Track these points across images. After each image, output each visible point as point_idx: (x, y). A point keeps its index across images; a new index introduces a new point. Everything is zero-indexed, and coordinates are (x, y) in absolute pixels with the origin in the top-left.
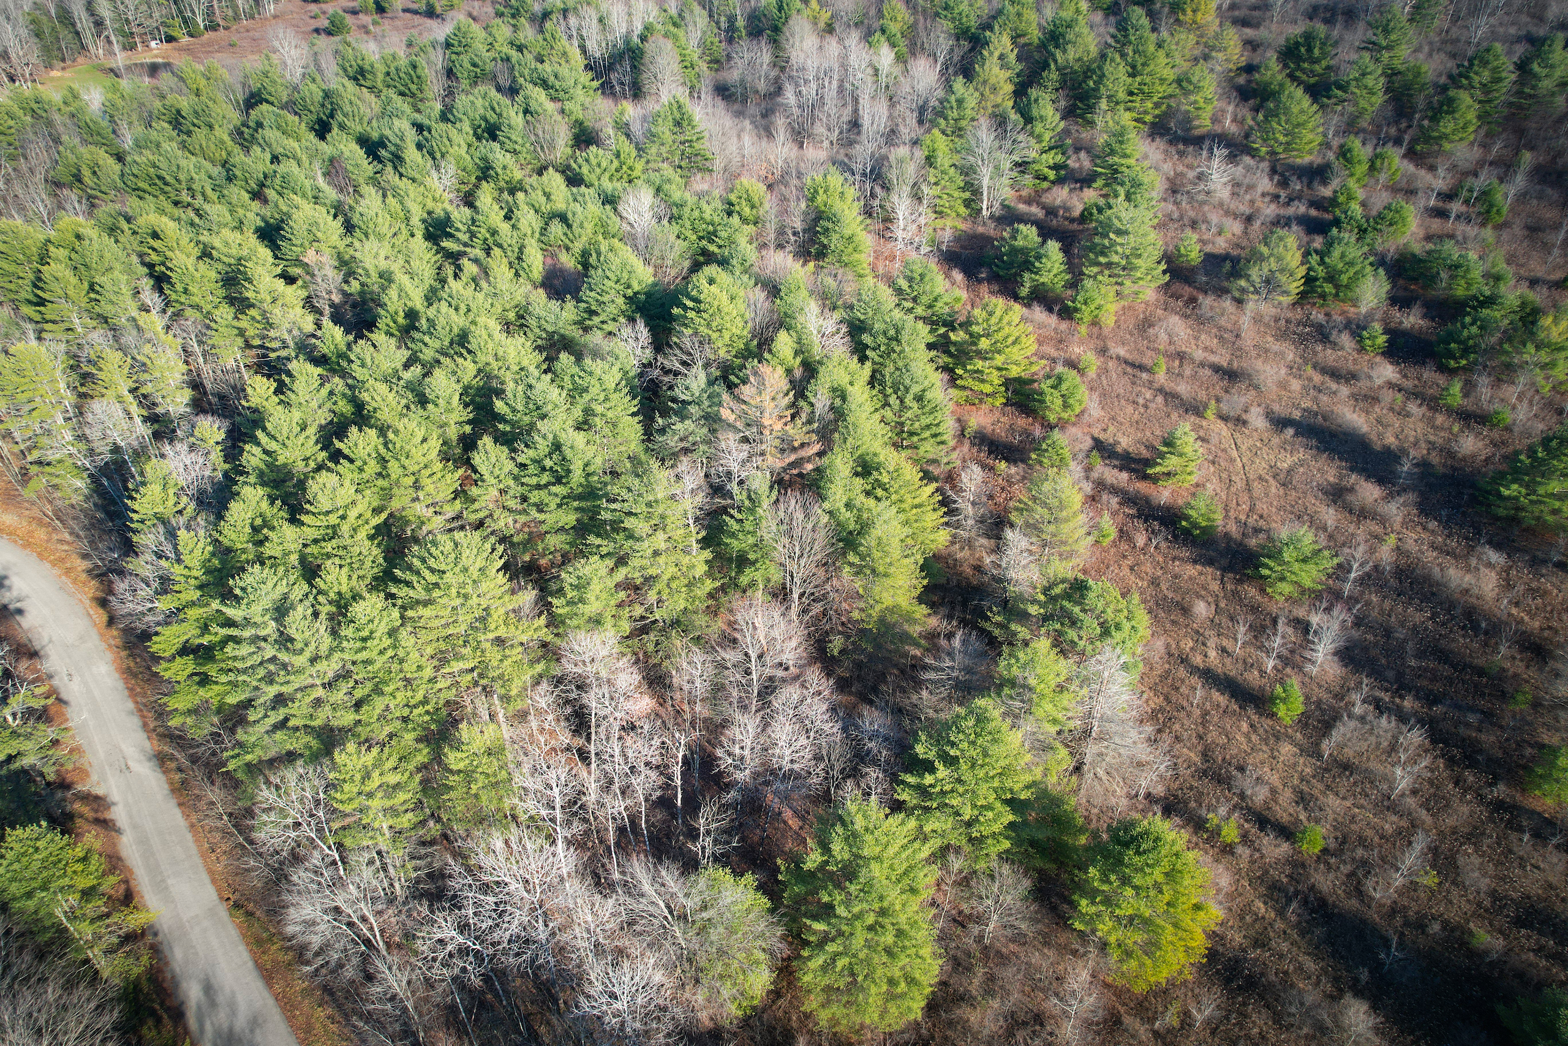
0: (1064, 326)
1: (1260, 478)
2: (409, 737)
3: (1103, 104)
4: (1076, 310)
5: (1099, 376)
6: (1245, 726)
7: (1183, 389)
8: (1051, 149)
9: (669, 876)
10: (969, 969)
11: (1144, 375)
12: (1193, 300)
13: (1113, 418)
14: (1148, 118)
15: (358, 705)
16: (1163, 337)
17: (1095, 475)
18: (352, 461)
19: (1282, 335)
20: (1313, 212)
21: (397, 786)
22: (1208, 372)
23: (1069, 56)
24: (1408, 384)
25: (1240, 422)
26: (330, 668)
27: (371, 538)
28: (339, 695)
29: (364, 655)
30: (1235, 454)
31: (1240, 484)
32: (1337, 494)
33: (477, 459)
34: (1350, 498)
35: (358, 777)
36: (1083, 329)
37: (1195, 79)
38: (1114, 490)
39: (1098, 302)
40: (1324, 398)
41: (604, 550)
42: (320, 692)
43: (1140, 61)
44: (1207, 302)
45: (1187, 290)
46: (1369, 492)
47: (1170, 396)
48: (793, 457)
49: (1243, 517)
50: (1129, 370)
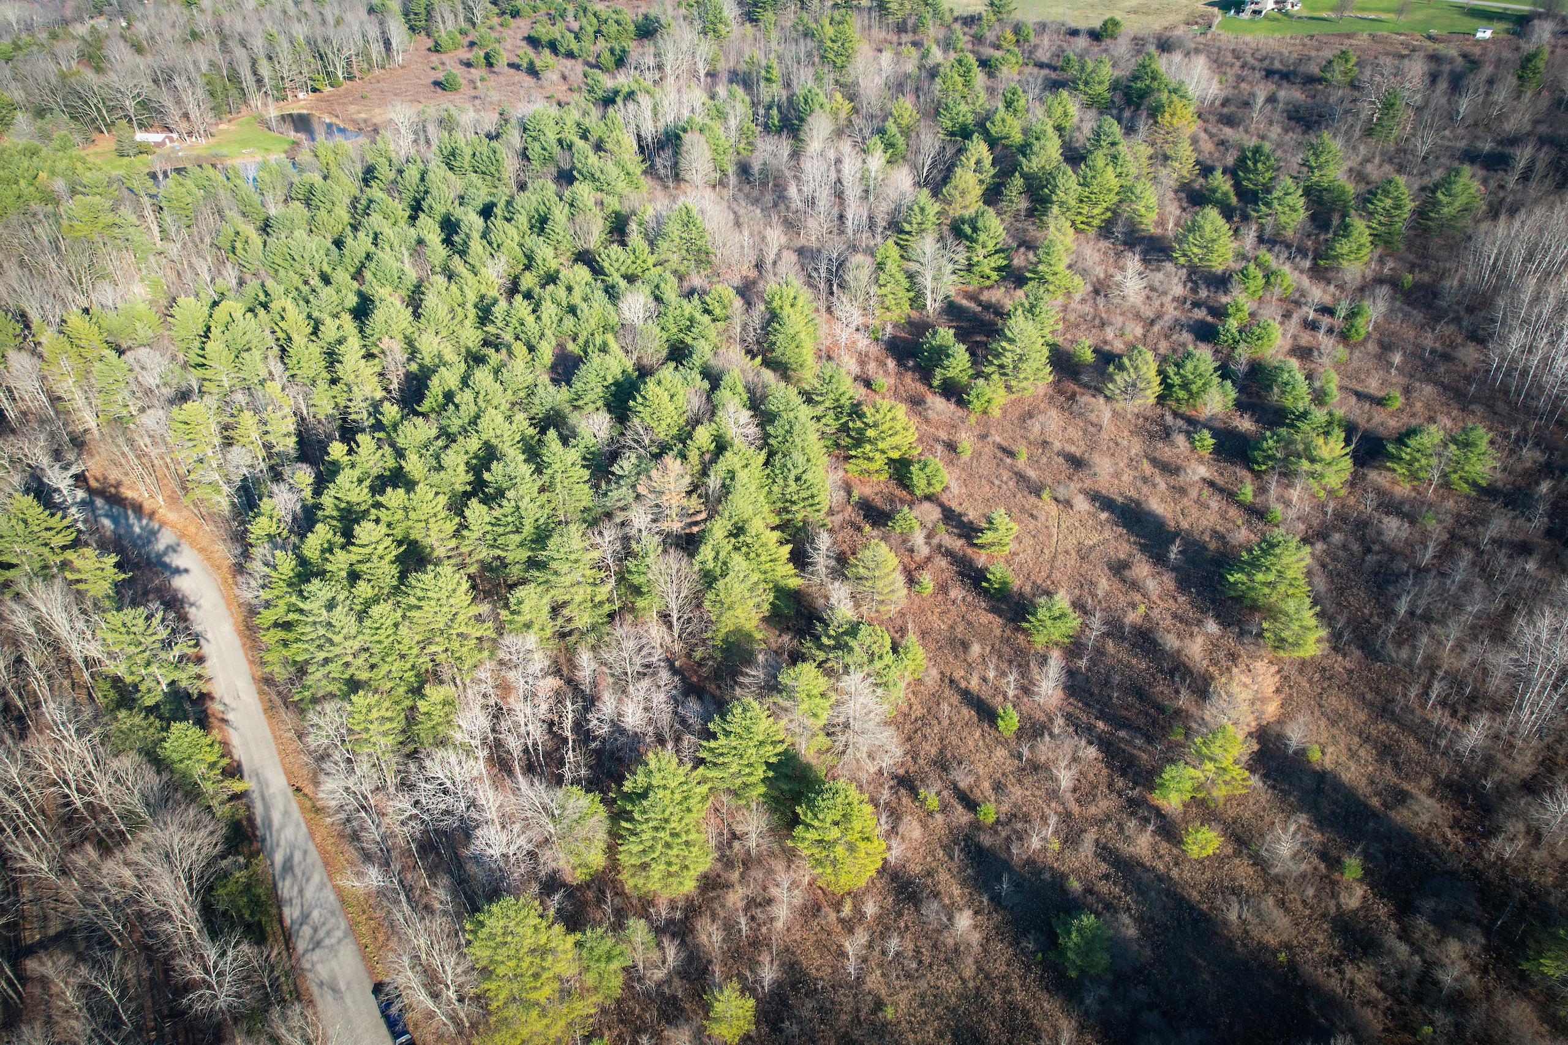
0: (960, 412)
1: (1067, 552)
2: (401, 690)
3: (1055, 209)
4: (970, 402)
5: (972, 459)
6: (978, 734)
7: (1032, 474)
8: (996, 252)
9: (540, 787)
10: (733, 867)
11: (1009, 461)
12: (1072, 397)
13: (971, 495)
14: (1096, 222)
15: (373, 667)
16: (1037, 428)
17: (935, 541)
18: (388, 509)
19: (1136, 431)
20: (1209, 319)
21: (391, 719)
22: (1061, 460)
23: (1033, 164)
24: (1219, 481)
25: (1068, 504)
26: (356, 645)
27: (393, 562)
28: (360, 661)
29: (376, 638)
30: (1055, 531)
31: (1047, 555)
32: (1119, 568)
33: (467, 513)
34: (1127, 573)
35: (364, 711)
36: (973, 419)
37: (1138, 191)
38: (949, 553)
39: (989, 395)
40: (1145, 489)
41: (540, 580)
42: (349, 658)
43: (1090, 174)
44: (1085, 399)
45: (1072, 387)
46: (1142, 569)
47: (1020, 477)
48: (689, 520)
49: (1039, 582)
50: (1000, 454)
